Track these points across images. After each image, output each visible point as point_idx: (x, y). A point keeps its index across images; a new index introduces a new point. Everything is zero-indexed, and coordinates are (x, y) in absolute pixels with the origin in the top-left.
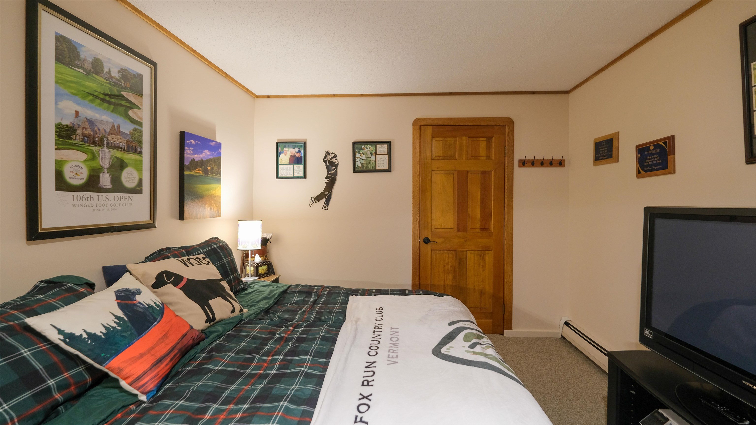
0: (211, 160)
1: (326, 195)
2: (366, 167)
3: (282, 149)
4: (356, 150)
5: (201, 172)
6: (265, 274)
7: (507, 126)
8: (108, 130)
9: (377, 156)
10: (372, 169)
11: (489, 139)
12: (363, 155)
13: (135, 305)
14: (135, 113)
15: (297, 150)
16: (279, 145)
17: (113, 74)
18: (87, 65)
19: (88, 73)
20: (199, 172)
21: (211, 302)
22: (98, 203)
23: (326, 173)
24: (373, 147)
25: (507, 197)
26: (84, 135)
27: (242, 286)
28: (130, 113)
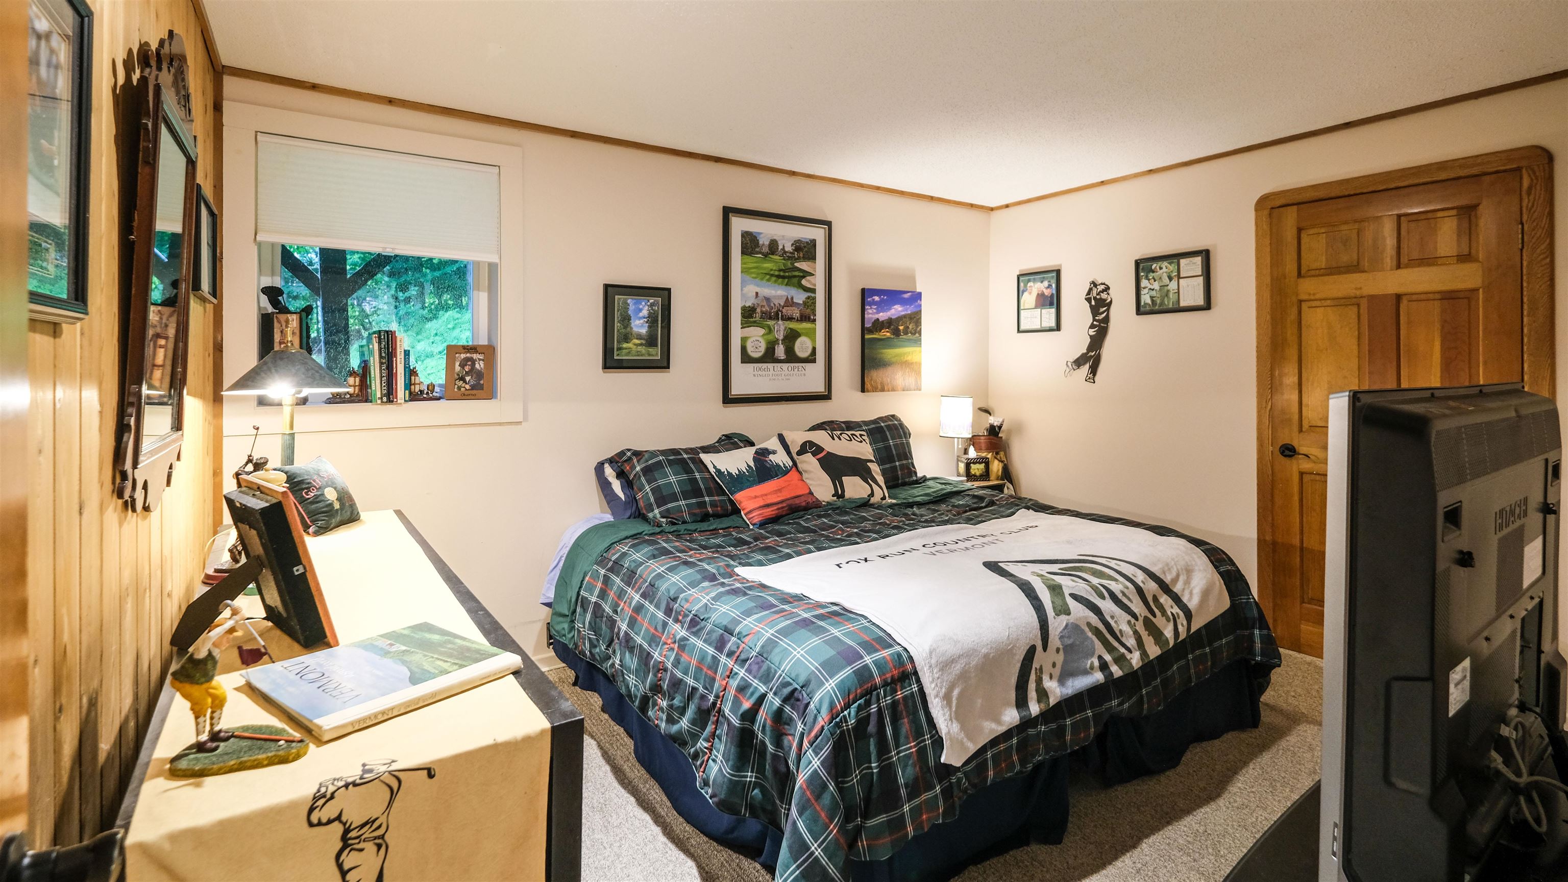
0: (905, 316)
1: (1091, 357)
2: (1162, 303)
3: (1025, 286)
4: (1142, 274)
5: (888, 334)
6: (981, 476)
7: (1524, 171)
8: (782, 304)
9: (1181, 280)
10: (1171, 306)
11: (1468, 213)
12: (1155, 281)
13: (766, 461)
14: (809, 281)
15: (1046, 284)
16: (1021, 279)
17: (787, 249)
18: (765, 250)
19: (766, 255)
20: (886, 334)
21: (843, 478)
22: (774, 373)
23: (1089, 319)
24: (1173, 265)
25: (1530, 355)
26: (762, 312)
27: (914, 478)
28: (804, 282)
